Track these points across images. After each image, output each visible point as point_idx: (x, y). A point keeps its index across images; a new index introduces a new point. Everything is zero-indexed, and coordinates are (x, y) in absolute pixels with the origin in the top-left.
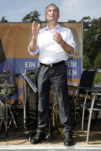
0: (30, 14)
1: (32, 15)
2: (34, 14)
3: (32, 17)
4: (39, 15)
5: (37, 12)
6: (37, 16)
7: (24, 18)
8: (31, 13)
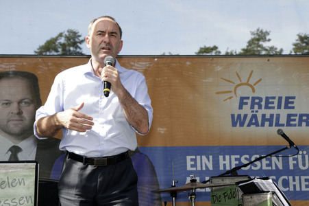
0: (56, 39)
1: (62, 40)
2: (68, 38)
3: (63, 46)
4: (82, 42)
5: (75, 33)
6: (75, 44)
7: (41, 48)
8: (61, 35)
